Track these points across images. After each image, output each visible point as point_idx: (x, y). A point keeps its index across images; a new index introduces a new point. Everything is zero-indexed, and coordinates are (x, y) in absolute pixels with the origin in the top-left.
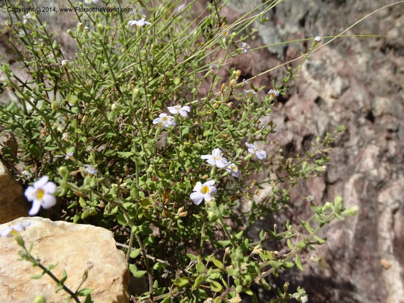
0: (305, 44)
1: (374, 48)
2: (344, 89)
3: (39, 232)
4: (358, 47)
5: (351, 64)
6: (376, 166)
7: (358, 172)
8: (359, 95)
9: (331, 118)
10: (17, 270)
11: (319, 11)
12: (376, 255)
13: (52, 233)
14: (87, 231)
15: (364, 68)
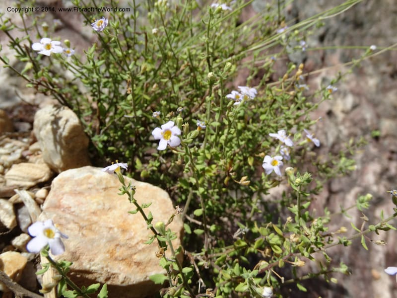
0: (323, 59)
1: (384, 73)
2: (355, 106)
3: (104, 182)
4: (370, 70)
5: (362, 84)
6: (377, 183)
7: (360, 186)
8: (368, 114)
9: (340, 131)
10: (85, 211)
11: (338, 30)
12: (368, 265)
13: (116, 185)
14: (146, 189)
15: (373, 90)
